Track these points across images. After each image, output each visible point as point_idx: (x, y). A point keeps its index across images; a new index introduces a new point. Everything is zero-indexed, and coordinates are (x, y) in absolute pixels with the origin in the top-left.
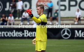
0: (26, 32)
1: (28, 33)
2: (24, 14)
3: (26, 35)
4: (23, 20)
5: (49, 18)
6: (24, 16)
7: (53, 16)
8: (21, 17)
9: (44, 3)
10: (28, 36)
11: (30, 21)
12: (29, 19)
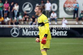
0: (54, 31)
1: (56, 32)
2: (52, 14)
3: (54, 34)
4: (51, 20)
5: (76, 18)
6: (52, 17)
7: (79, 16)
8: (50, 17)
9: (71, 4)
10: (55, 35)
11: (57, 21)
12: (57, 19)
